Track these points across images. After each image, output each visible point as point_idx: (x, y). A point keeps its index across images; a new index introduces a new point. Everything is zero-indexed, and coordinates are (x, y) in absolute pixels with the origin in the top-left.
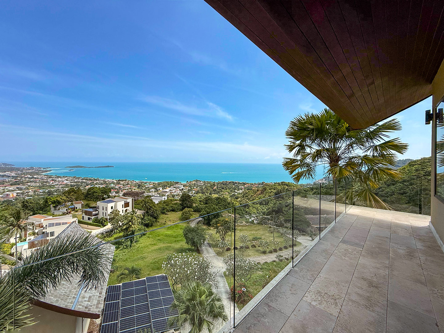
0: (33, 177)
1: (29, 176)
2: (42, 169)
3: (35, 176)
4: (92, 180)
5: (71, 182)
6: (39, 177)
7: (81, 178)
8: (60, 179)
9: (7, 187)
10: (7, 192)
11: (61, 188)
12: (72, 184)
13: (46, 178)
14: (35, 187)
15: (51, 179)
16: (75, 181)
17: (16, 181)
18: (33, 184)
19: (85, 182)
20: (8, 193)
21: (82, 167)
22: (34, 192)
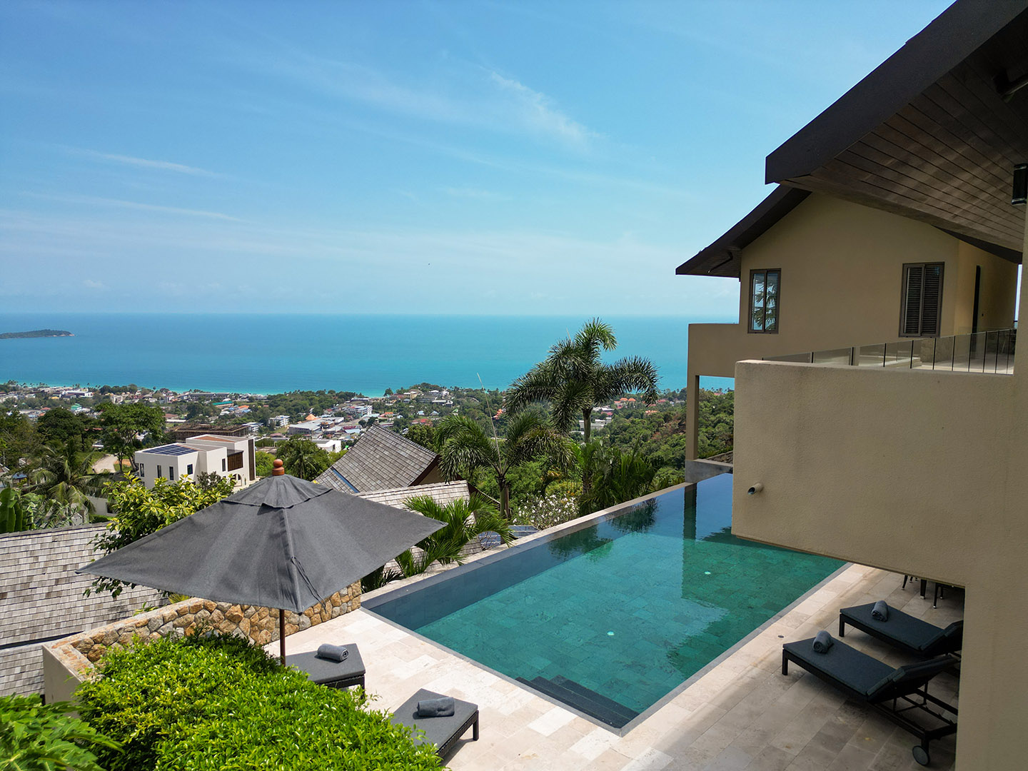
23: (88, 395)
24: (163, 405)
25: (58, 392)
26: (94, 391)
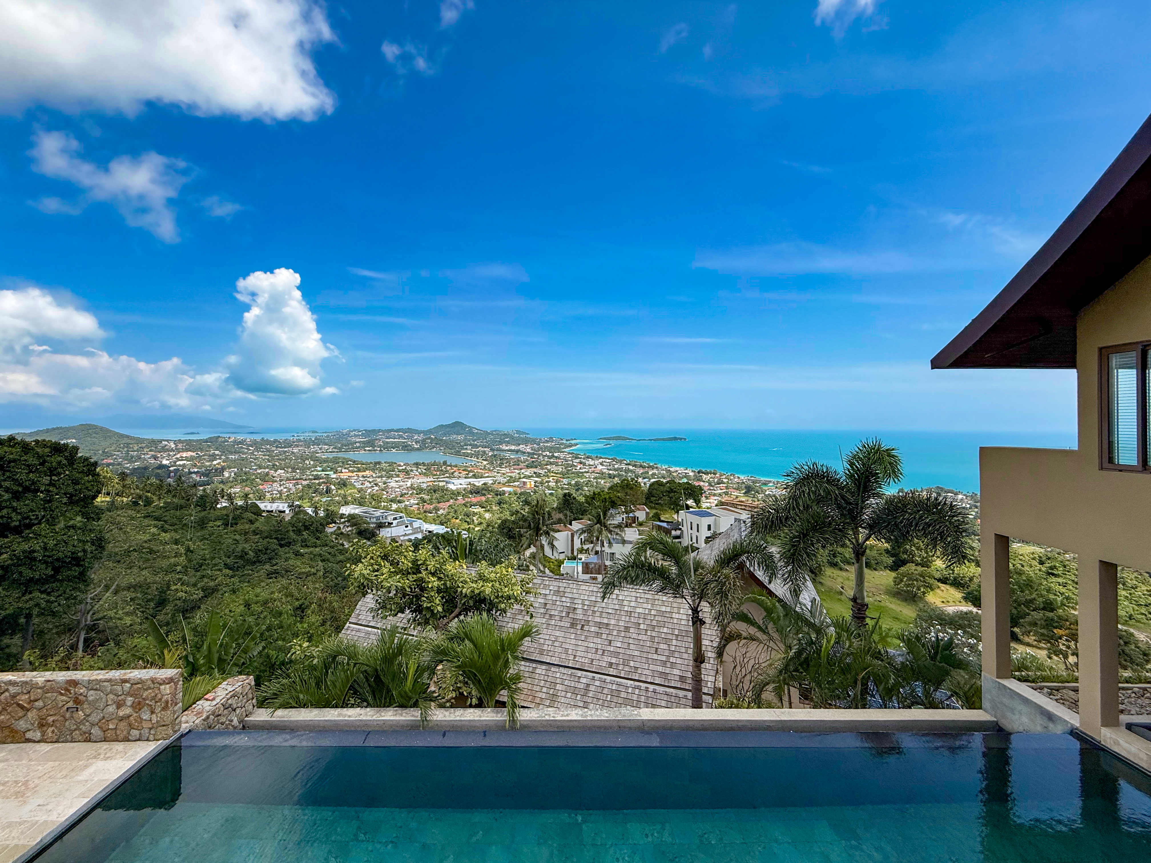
0: (553, 456)
1: (548, 453)
2: (565, 442)
3: (556, 454)
4: (644, 467)
5: (609, 468)
6: (562, 455)
7: (625, 462)
8: (591, 462)
9: (522, 471)
10: (523, 478)
11: (594, 478)
12: (611, 472)
13: (570, 459)
14: (557, 474)
15: (578, 460)
16: (616, 466)
17: (533, 462)
18: (554, 468)
19: (631, 471)
20: (524, 480)
21: (626, 439)
22: (557, 482)
23: (691, 474)
24: (731, 484)
25: (677, 471)
26: (694, 472)
